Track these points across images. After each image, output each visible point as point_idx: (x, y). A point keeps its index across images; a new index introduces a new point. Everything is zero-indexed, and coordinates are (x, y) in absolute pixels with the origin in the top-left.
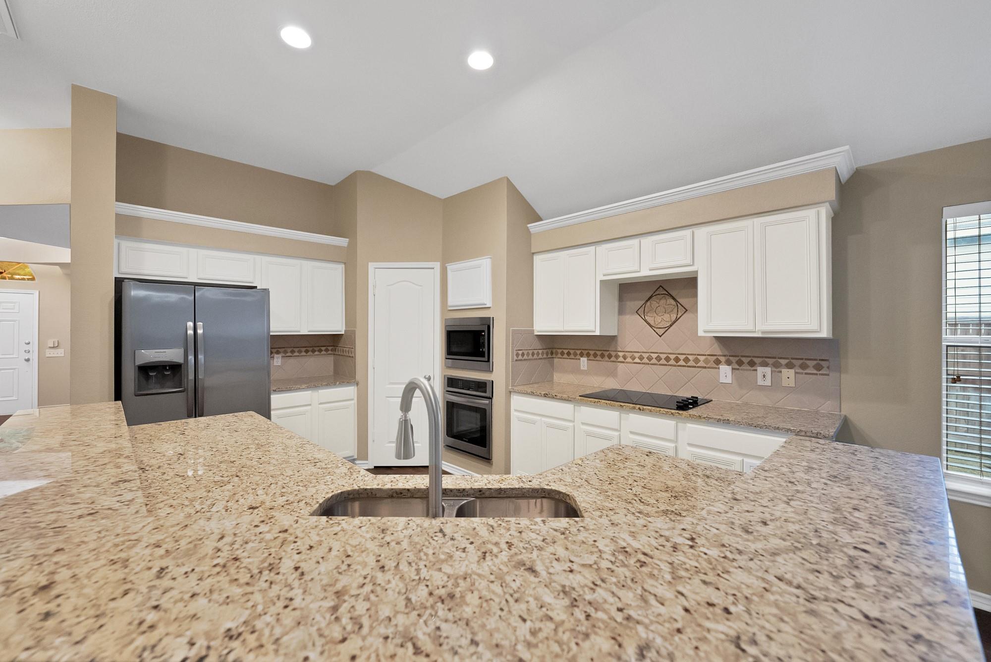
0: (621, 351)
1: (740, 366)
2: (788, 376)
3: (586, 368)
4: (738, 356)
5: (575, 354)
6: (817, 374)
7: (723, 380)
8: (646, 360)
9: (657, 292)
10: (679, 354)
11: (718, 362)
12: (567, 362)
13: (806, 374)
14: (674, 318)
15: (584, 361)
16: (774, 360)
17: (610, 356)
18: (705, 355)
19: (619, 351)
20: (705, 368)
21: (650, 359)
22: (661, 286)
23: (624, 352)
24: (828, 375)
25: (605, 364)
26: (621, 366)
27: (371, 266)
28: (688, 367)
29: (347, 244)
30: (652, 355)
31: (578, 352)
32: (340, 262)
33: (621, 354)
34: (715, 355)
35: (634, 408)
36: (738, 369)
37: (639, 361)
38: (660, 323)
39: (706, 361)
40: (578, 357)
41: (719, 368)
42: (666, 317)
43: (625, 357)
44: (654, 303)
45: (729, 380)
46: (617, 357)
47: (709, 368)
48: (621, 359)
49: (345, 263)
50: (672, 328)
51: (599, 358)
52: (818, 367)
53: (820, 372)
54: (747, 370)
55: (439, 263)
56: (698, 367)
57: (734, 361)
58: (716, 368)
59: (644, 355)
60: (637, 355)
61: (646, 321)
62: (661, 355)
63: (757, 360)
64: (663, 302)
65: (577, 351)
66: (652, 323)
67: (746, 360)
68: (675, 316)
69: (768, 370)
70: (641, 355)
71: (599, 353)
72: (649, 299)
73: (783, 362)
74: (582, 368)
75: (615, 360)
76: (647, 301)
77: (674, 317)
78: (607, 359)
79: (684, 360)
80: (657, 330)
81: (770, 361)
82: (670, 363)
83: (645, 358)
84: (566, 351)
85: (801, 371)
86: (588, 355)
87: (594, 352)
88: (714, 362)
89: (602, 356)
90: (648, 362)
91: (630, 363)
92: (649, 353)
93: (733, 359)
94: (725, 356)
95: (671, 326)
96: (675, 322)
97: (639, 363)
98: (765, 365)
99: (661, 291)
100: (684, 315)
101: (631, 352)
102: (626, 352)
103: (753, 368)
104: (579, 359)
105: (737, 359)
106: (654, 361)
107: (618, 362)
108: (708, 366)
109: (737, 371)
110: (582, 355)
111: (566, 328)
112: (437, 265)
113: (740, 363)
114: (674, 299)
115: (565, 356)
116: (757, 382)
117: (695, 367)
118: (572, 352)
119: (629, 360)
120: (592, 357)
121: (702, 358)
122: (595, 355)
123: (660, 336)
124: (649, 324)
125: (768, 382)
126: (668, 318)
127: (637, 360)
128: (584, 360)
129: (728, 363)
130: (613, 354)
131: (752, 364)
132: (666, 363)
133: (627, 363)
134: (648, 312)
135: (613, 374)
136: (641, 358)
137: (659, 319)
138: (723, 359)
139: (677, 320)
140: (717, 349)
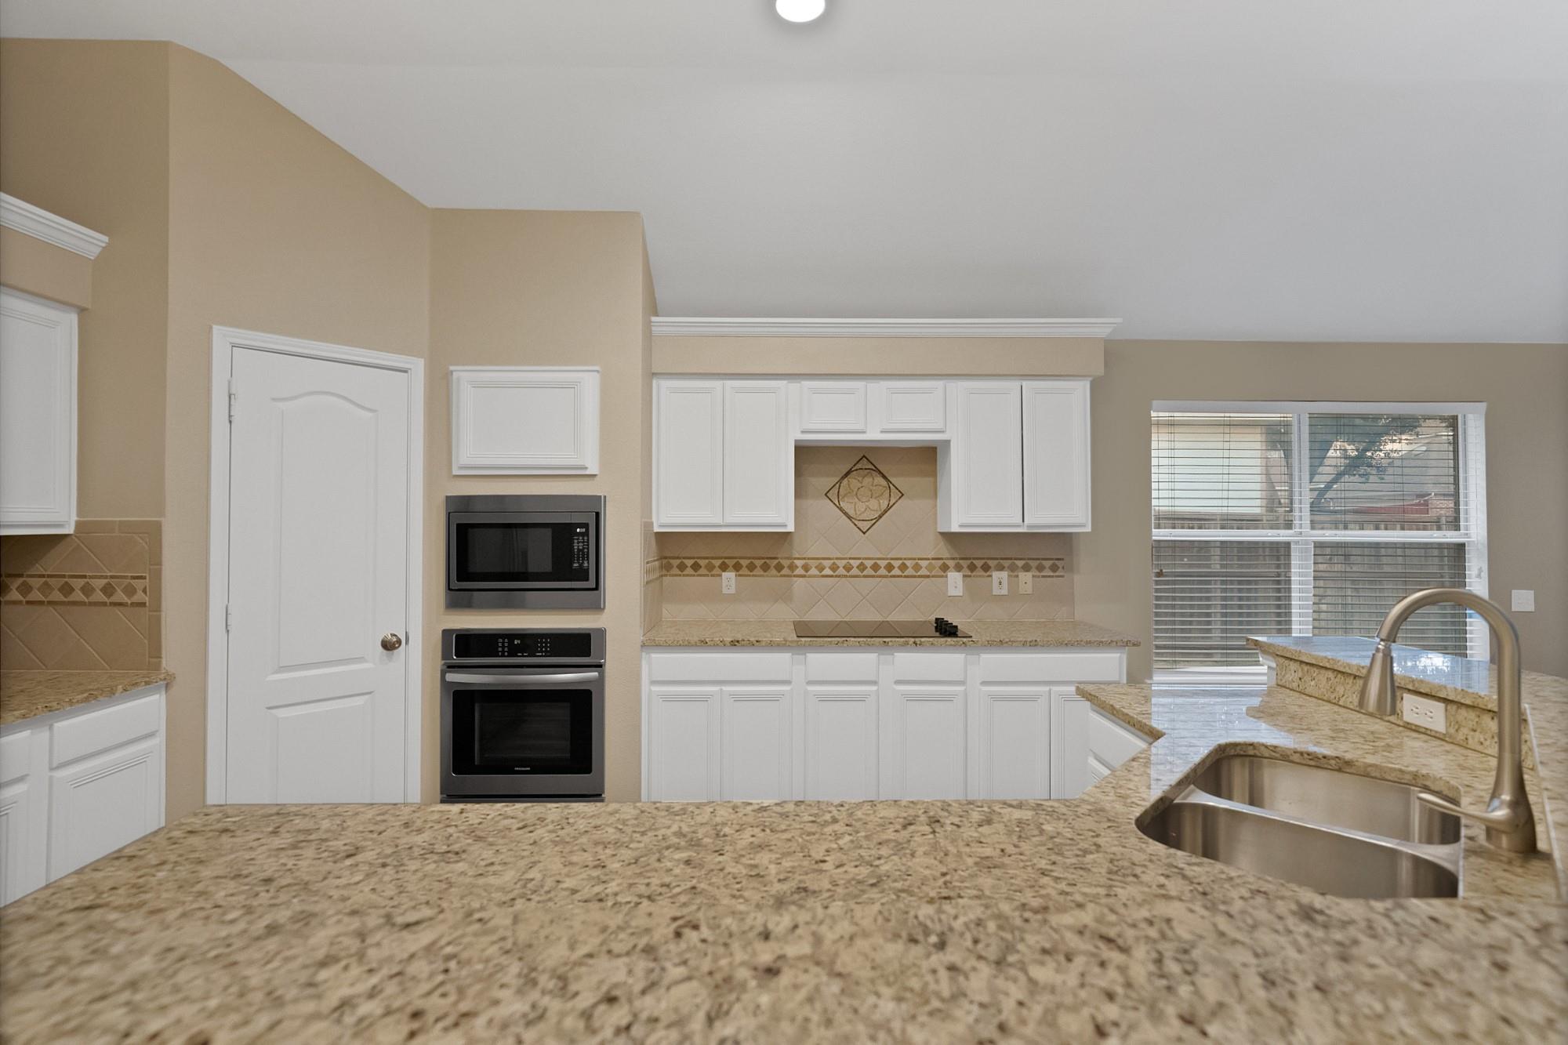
0: (799, 559)
1: (972, 572)
2: (1026, 579)
3: (733, 591)
4: (970, 559)
5: (710, 568)
6: (1053, 576)
7: (952, 592)
8: (841, 571)
9: (859, 466)
10: (892, 559)
11: (945, 568)
12: (694, 583)
13: (1043, 576)
14: (884, 506)
15: (729, 579)
16: (1010, 561)
17: (779, 567)
18: (928, 559)
19: (795, 559)
20: (928, 577)
21: (848, 568)
22: (864, 456)
23: (805, 559)
24: (1062, 576)
25: (771, 580)
26: (799, 583)
27: (222, 337)
28: (906, 577)
29: (97, 250)
30: (852, 562)
31: (717, 563)
32: (64, 304)
33: (799, 563)
34: (942, 559)
35: (907, 643)
36: (970, 576)
37: (831, 573)
38: (863, 512)
39: (930, 568)
40: (717, 571)
41: (946, 577)
42: (873, 504)
43: (806, 568)
44: (853, 482)
45: (959, 592)
46: (792, 567)
47: (933, 576)
48: (800, 571)
49: (82, 311)
50: (881, 521)
51: (759, 571)
52: (1054, 568)
53: (1057, 574)
54: (980, 576)
55: (423, 360)
56: (920, 576)
57: (965, 566)
58: (942, 576)
59: (838, 562)
60: (827, 563)
61: (841, 509)
62: (865, 562)
63: (992, 563)
64: (868, 480)
65: (713, 561)
66: (851, 513)
67: (979, 563)
68: (886, 503)
69: (1004, 575)
70: (834, 563)
71: (759, 563)
72: (847, 475)
73: (1020, 563)
74: (725, 591)
75: (790, 573)
76: (843, 478)
77: (884, 504)
78: (774, 572)
79: (899, 568)
80: (860, 524)
81: (1006, 563)
82: (878, 573)
83: (841, 568)
84: (689, 563)
85: (1038, 574)
86: (737, 567)
87: (749, 561)
88: (940, 568)
89: (765, 568)
90: (846, 573)
91: (815, 576)
92: (887, 559)
93: (964, 563)
94: (954, 559)
95: (880, 517)
96: (886, 511)
97: (832, 576)
98: (1001, 568)
99: (864, 464)
100: (900, 501)
101: (818, 559)
102: (809, 559)
103: (988, 573)
104: (720, 575)
105: (969, 562)
106: (855, 571)
107: (795, 576)
108: (933, 573)
109: (969, 579)
110: (724, 567)
111: (729, 520)
112: (418, 366)
113: (972, 568)
114: (884, 477)
115: (689, 571)
116: (992, 591)
117: (915, 577)
118: (702, 563)
119: (813, 571)
120: (745, 571)
121: (924, 563)
122: (751, 567)
123: (864, 533)
124: (846, 514)
125: (1005, 592)
126: (876, 505)
127: (827, 571)
128: (729, 576)
129: (958, 568)
130: (786, 563)
131: (986, 568)
132: (874, 573)
133: (810, 576)
134: (845, 495)
135: (786, 597)
136: (834, 568)
137: (861, 506)
138: (951, 563)
139: (889, 508)
140: (944, 551)
